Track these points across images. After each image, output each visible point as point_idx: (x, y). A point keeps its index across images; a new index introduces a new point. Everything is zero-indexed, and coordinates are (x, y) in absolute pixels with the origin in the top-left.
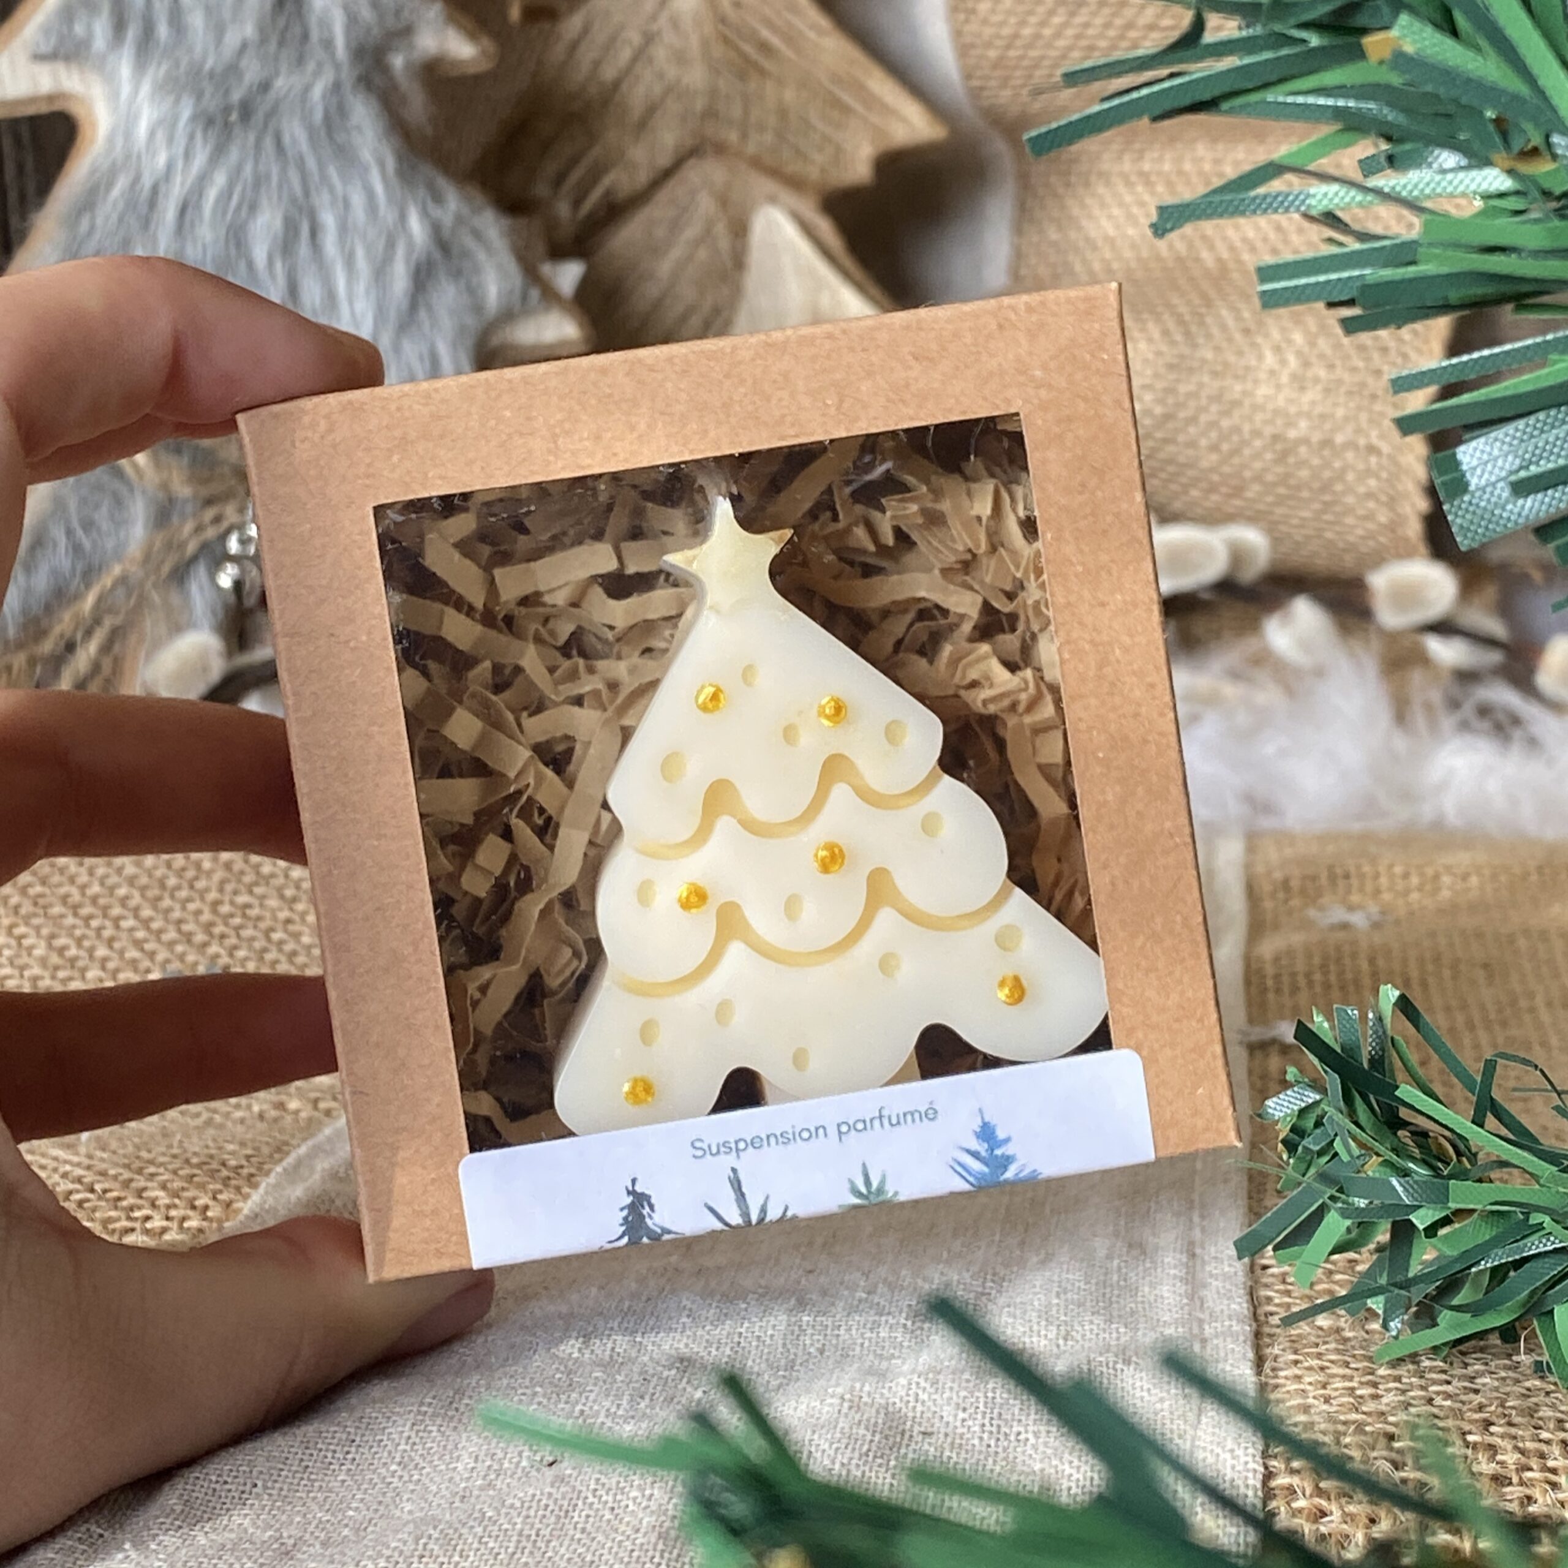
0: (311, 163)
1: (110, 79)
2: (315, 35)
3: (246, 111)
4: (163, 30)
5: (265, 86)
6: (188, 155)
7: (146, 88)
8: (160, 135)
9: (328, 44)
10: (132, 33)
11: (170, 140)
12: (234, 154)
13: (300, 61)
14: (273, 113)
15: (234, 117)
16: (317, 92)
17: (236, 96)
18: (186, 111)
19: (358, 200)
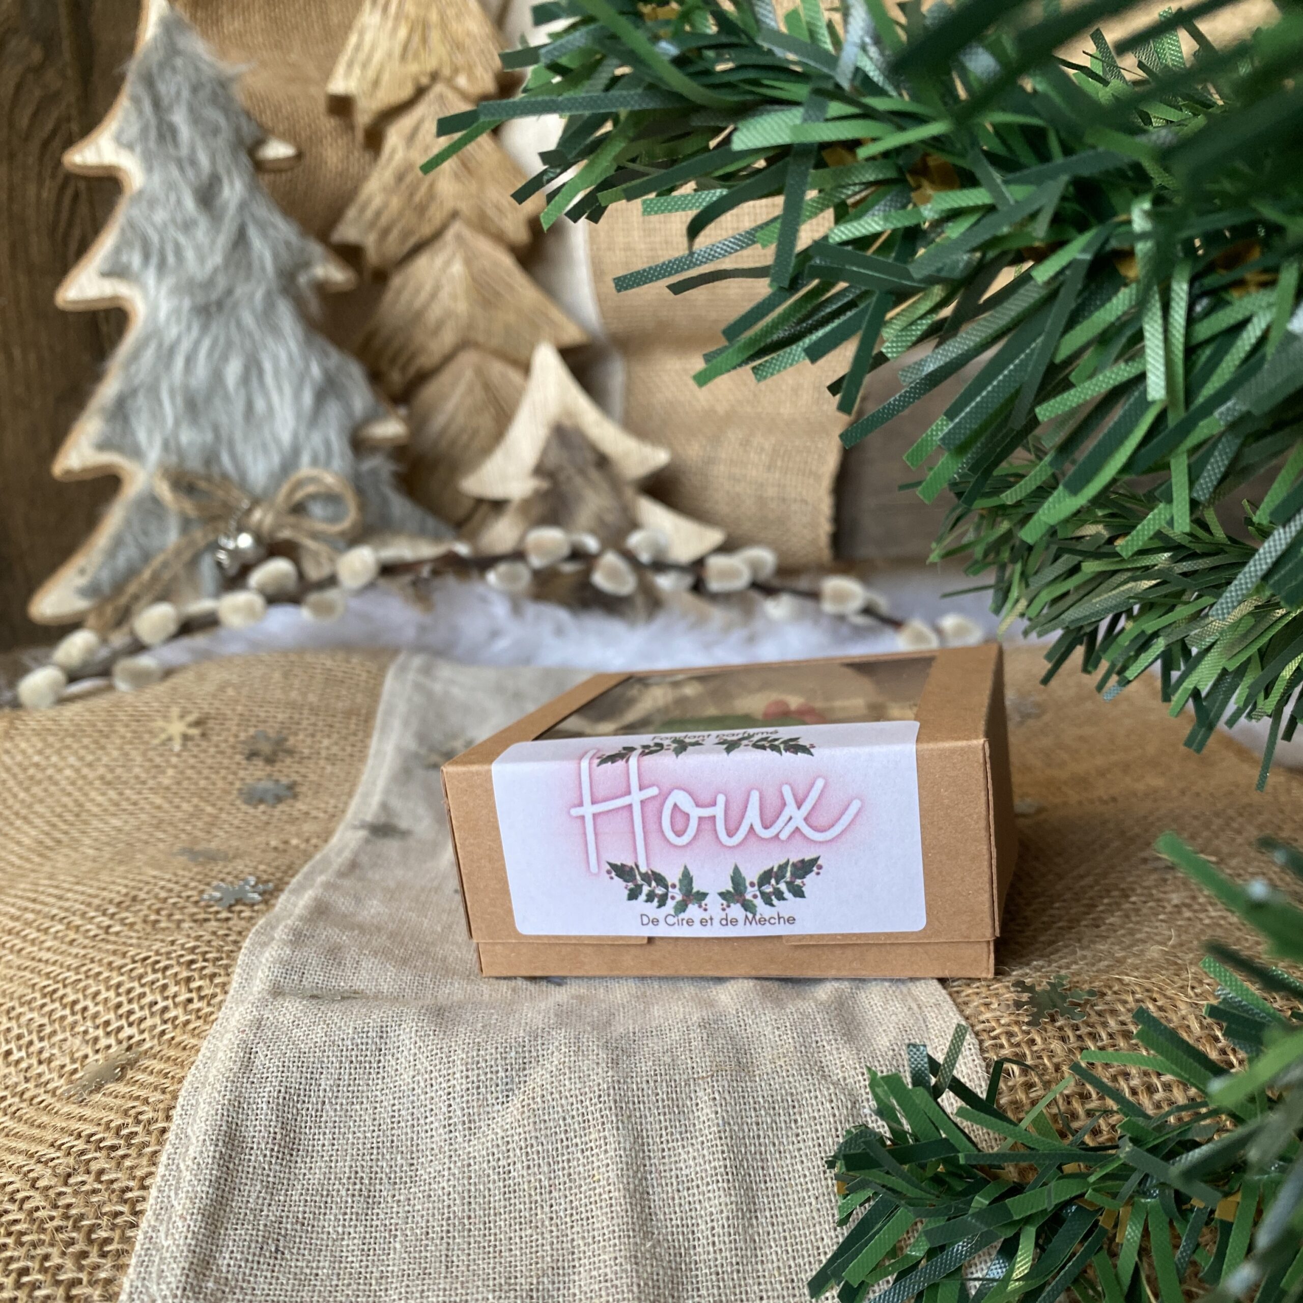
0: (257, 335)
1: (143, 287)
2: (256, 264)
3: (220, 304)
4: (171, 259)
5: (229, 292)
6: (189, 328)
7: (164, 291)
8: (173, 319)
9: (263, 269)
10: (154, 260)
11: (179, 320)
12: (214, 328)
13: (248, 278)
14: (235, 306)
15: (213, 309)
16: (259, 295)
17: (214, 296)
18: (187, 303)
19: (283, 356)
